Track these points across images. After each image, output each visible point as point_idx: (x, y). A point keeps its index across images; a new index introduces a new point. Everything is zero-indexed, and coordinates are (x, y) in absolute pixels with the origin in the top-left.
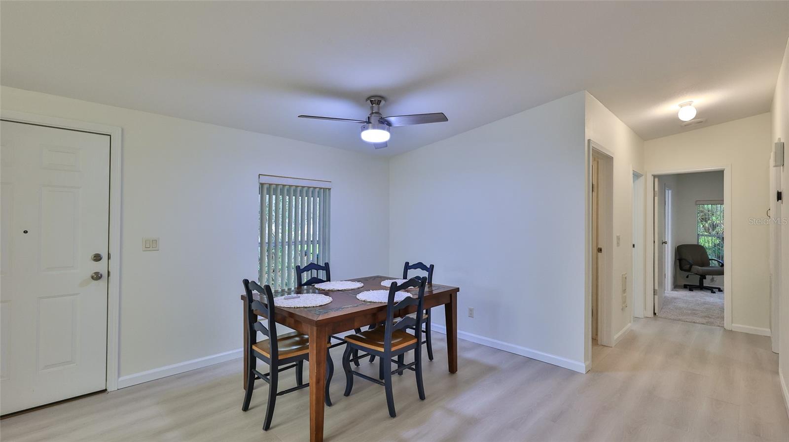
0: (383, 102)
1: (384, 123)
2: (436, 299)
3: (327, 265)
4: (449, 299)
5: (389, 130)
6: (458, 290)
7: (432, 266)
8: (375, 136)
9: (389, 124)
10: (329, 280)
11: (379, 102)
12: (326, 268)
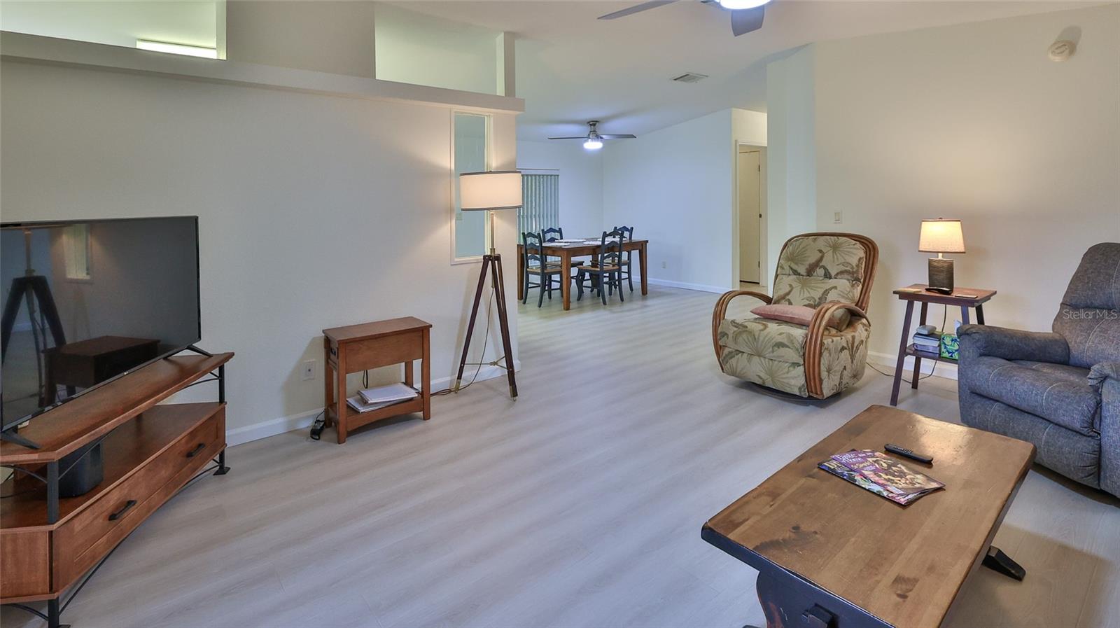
0: (597, 124)
1: (598, 137)
2: (632, 245)
3: (560, 229)
4: (642, 246)
5: (601, 141)
6: (647, 241)
7: (632, 228)
8: (593, 145)
9: (601, 138)
10: (562, 238)
11: (594, 125)
12: (560, 231)
